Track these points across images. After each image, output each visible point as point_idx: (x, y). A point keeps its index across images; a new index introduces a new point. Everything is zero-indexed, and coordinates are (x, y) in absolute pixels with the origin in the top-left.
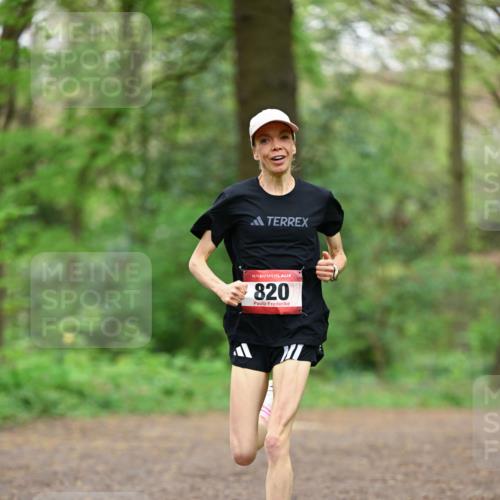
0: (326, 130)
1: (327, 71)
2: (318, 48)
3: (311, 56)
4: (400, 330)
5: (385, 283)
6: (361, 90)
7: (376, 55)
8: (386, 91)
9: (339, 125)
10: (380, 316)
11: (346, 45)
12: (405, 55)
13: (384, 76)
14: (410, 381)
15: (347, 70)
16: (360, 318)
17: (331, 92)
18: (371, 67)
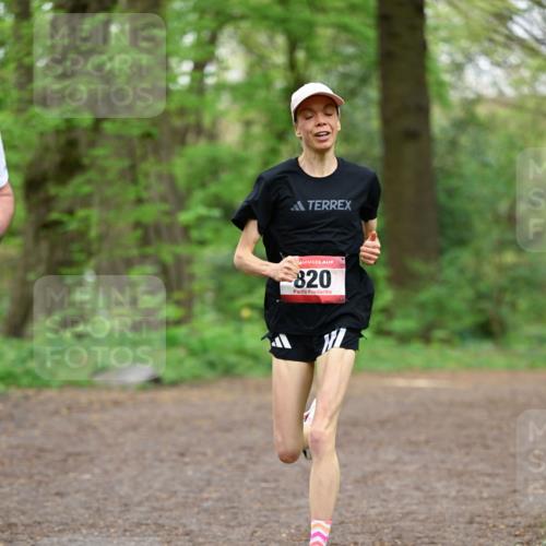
0: (453, 144)
1: (454, 96)
2: (447, 78)
3: (441, 84)
4: (513, 306)
5: (502, 269)
6: (482, 111)
7: (495, 84)
8: (502, 112)
9: (464, 140)
10: (497, 296)
11: (470, 75)
12: (517, 84)
13: (501, 100)
14: (521, 348)
15: (471, 96)
16: (480, 296)
17: (458, 113)
18: (490, 92)
